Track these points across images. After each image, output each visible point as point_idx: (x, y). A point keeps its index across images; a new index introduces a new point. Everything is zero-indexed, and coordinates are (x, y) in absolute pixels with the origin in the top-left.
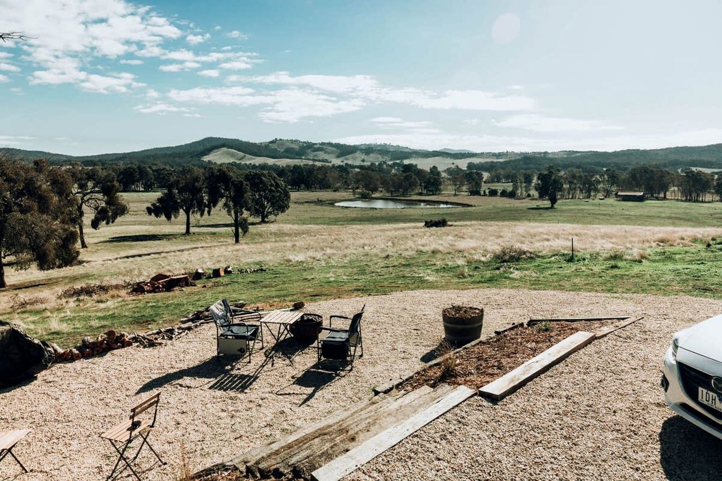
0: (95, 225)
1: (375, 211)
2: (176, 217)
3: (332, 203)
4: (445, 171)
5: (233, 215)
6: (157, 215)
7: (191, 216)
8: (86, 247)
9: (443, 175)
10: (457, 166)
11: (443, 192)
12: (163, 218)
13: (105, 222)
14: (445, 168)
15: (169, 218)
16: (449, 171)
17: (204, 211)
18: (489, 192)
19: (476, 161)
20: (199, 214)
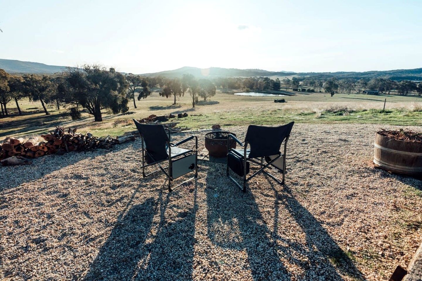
0: (139, 99)
1: (251, 97)
2: (170, 97)
3: (233, 93)
4: (282, 81)
5: (192, 96)
6: (163, 96)
7: (176, 96)
8: (136, 108)
9: (281, 82)
10: (288, 79)
11: (281, 90)
12: (165, 97)
13: (143, 98)
14: (282, 79)
15: (167, 97)
16: (284, 80)
17: (181, 95)
18: (302, 90)
19: (296, 76)
20: (179, 96)
